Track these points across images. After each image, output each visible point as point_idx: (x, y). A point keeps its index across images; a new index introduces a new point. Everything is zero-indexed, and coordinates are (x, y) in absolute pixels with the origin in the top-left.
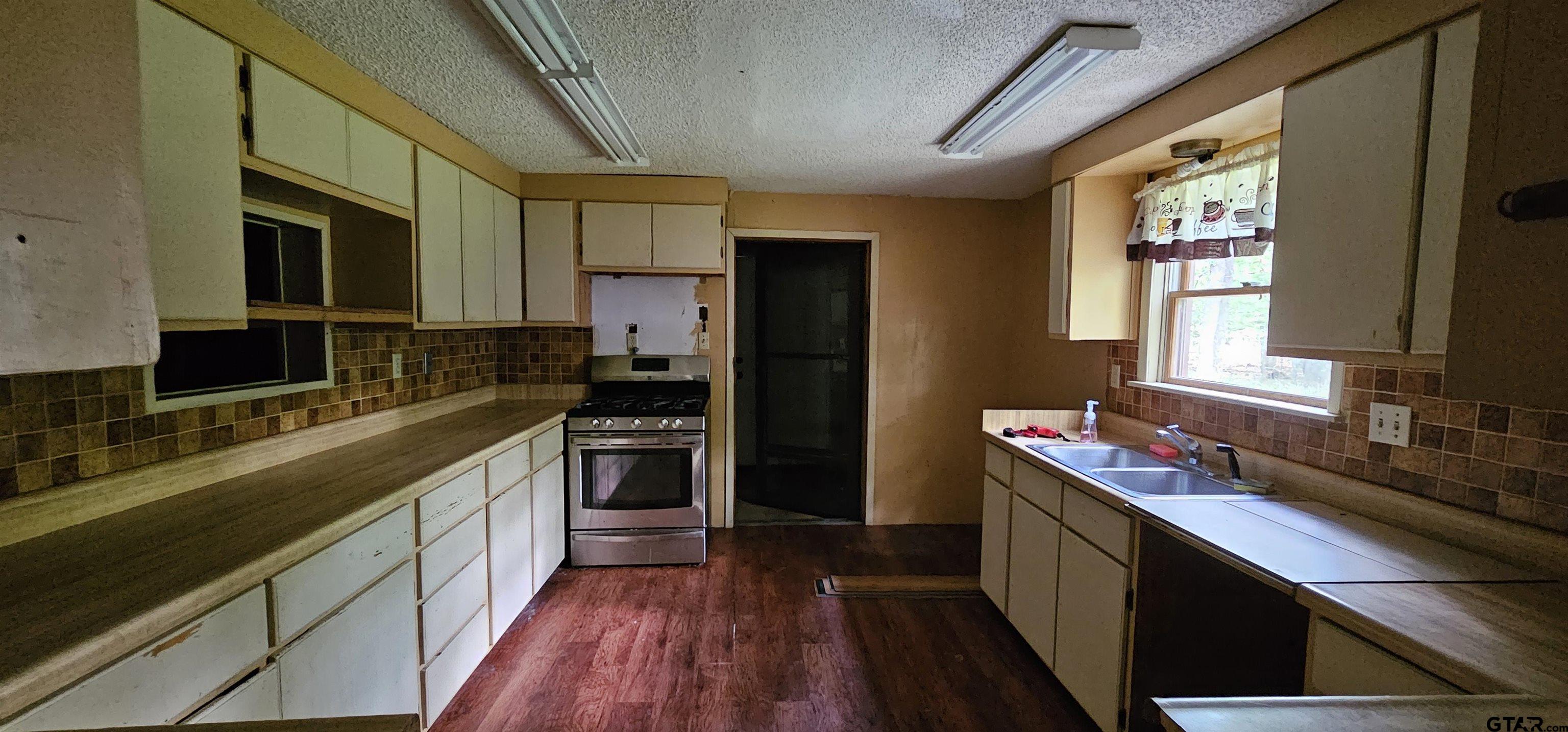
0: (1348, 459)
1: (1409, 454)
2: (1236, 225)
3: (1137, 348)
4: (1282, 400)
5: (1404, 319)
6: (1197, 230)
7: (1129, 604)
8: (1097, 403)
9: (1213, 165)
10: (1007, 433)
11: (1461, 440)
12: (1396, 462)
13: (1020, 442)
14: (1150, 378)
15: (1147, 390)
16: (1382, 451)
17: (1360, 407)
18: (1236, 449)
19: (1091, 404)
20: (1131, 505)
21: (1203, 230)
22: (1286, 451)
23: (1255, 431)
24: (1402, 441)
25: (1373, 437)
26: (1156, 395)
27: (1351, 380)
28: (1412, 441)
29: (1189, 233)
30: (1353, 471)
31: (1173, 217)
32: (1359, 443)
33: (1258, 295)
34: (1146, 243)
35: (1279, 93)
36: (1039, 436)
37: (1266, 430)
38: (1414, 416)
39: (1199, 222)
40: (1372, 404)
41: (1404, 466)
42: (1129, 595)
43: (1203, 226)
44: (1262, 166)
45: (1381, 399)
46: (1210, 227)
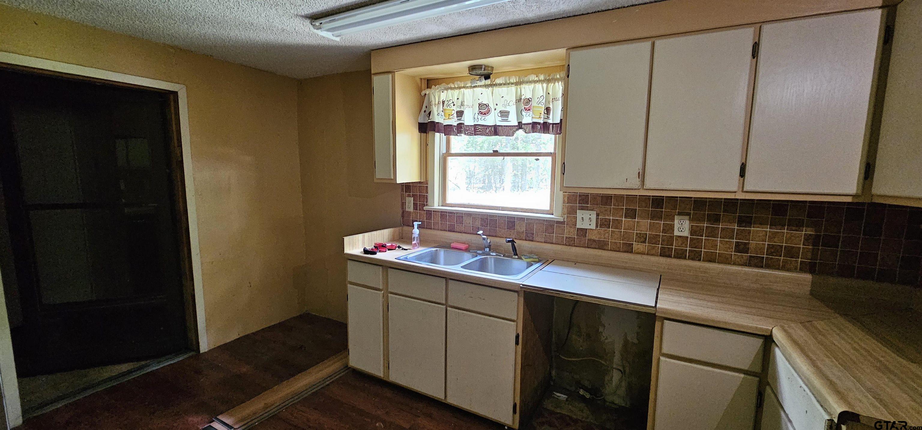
0: (566, 238)
1: (596, 232)
2: (500, 119)
3: (427, 187)
5: (641, 173)
6: (476, 119)
7: (517, 343)
10: (366, 251)
11: (617, 224)
12: (589, 236)
14: (436, 204)
15: (436, 211)
16: (583, 232)
17: (571, 212)
18: (515, 240)
19: (416, 224)
20: (523, 285)
21: (479, 119)
22: (533, 238)
23: (514, 229)
24: (593, 227)
25: (578, 226)
27: (566, 200)
28: (597, 226)
30: (570, 242)
32: (572, 230)
37: (521, 228)
38: (598, 215)
39: (477, 115)
40: (578, 211)
41: (594, 238)
42: (517, 337)
43: (479, 117)
44: (517, 89)
45: (582, 208)
46: (483, 118)
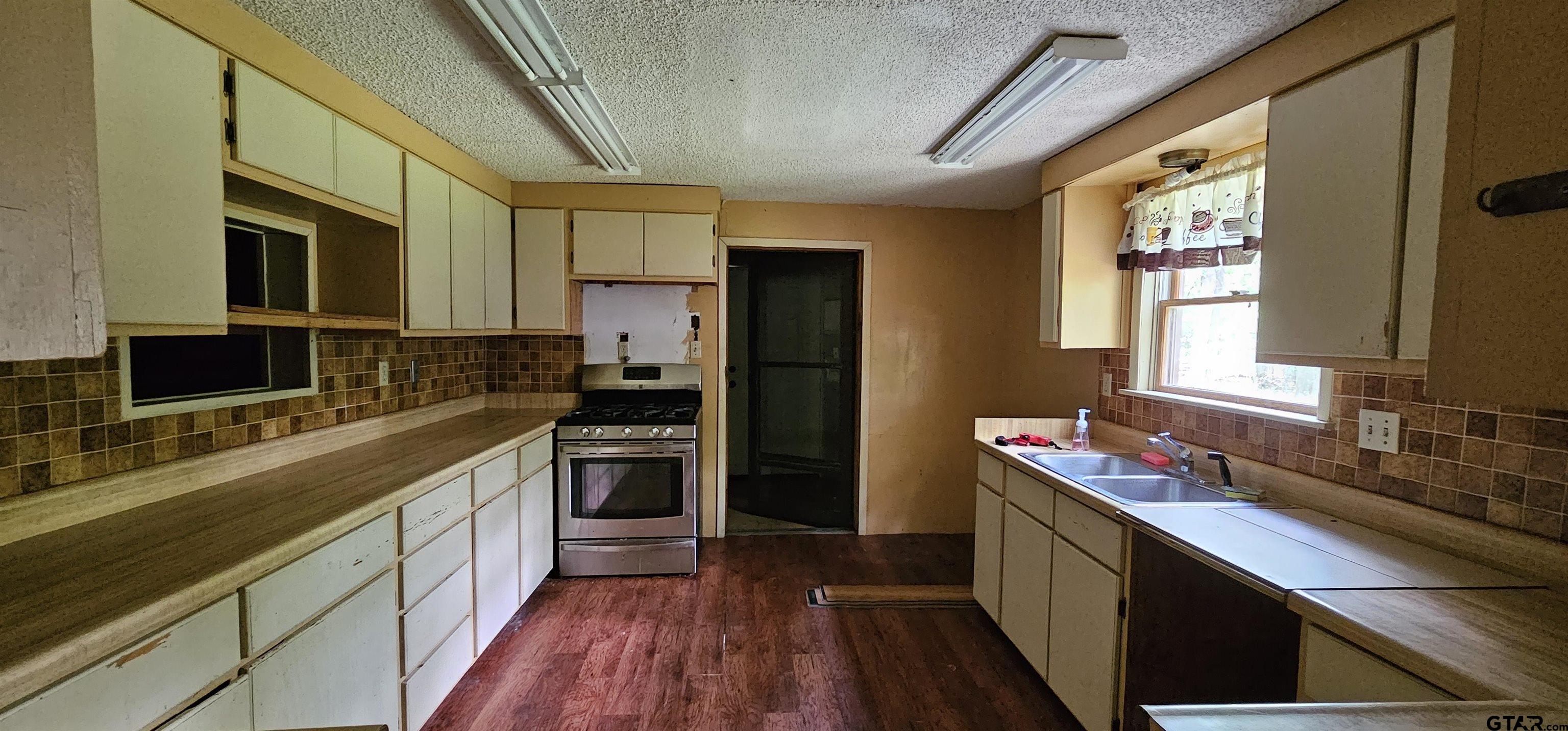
0: (1338, 466)
1: (1399, 460)
2: (1224, 234)
3: (1128, 357)
4: (1272, 408)
5: (1390, 327)
6: (1185, 239)
7: (1121, 613)
8: (1089, 411)
9: (1201, 175)
10: (1000, 441)
11: (1449, 446)
12: (1385, 468)
13: (1012, 451)
14: (1141, 386)
15: (1138, 398)
16: (1372, 458)
17: (1349, 413)
18: (1226, 456)
19: (1082, 412)
20: (1122, 512)
21: (1191, 239)
22: (1276, 459)
23: (1246, 439)
24: (1393, 448)
25: (1363, 443)
26: (1147, 403)
27: (1339, 387)
28: (1401, 448)
29: (1177, 243)
30: (1344, 478)
31: (1162, 226)
32: (1349, 451)
33: (1247, 304)
34: (1136, 252)
35: (1264, 103)
36: (1032, 444)
37: (1258, 438)
38: (1403, 423)
39: (1187, 232)
40: (1361, 410)
41: (1394, 473)
42: (1122, 603)
43: (1192, 235)
44: (1249, 176)
45: (1371, 406)
46: (1199, 236)
